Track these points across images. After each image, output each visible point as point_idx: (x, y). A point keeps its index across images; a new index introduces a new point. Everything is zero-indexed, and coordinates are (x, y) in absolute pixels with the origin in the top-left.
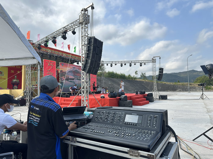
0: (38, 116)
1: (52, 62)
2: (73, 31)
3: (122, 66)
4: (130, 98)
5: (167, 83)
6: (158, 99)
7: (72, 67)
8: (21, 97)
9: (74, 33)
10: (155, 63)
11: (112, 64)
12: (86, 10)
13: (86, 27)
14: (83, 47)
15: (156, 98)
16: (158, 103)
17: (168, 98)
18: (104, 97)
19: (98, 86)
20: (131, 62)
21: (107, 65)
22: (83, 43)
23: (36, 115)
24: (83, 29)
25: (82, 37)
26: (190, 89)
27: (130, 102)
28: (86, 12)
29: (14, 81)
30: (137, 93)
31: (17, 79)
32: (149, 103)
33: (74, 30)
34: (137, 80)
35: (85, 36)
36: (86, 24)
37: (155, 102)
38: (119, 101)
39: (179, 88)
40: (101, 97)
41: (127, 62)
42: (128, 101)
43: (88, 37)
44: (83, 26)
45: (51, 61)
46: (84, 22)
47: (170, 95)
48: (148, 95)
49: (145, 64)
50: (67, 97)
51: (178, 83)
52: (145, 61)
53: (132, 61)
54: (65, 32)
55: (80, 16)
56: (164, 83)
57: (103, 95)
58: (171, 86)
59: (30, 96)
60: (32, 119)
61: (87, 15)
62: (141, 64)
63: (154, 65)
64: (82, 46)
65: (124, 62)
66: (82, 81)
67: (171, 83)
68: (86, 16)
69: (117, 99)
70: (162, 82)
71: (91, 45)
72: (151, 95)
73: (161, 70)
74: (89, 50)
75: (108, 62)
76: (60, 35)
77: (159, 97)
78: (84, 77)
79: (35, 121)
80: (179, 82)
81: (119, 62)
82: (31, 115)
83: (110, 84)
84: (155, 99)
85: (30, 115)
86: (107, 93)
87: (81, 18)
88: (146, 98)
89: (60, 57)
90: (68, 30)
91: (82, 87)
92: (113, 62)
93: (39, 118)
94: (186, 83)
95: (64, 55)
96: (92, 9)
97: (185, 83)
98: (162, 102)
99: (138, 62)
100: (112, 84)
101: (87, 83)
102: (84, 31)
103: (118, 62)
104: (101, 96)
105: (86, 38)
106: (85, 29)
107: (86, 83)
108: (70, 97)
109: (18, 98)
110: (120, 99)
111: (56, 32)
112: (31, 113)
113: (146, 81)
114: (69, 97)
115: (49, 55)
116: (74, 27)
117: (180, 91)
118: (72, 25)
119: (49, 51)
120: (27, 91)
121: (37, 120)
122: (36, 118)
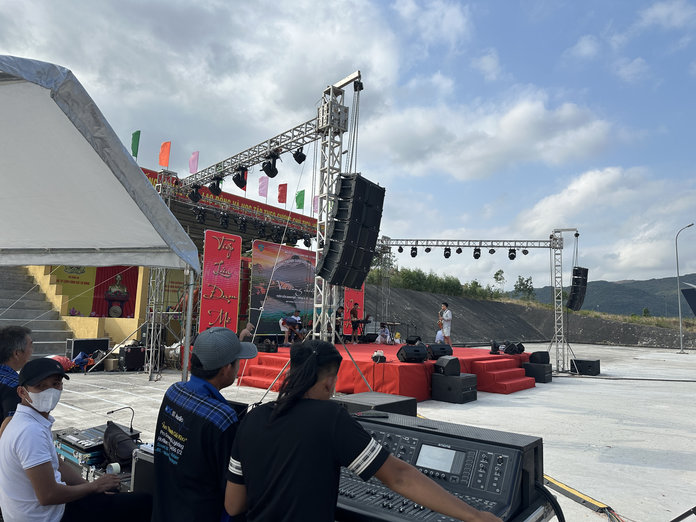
0: (180, 437)
1: (232, 237)
2: (297, 153)
3: (447, 256)
4: (471, 365)
5: (604, 316)
6: (566, 372)
7: (289, 253)
8: (130, 343)
9: (300, 158)
10: (558, 251)
11: (416, 249)
12: (338, 92)
13: (336, 142)
14: (325, 202)
15: (560, 370)
16: (566, 388)
17: (603, 370)
18: (383, 359)
19: (368, 317)
20: (477, 244)
21: (401, 250)
22: (325, 191)
23: (176, 436)
24: (327, 149)
25: (323, 172)
26: (686, 339)
27: (470, 379)
28: (339, 98)
29: (114, 289)
30: (495, 350)
31: (123, 283)
32: (537, 384)
33: (302, 149)
34: (503, 300)
35: (333, 168)
36: (337, 133)
37: (555, 383)
38: (431, 375)
39: (648, 335)
40: (375, 359)
41: (467, 244)
42: (463, 375)
43: (341, 175)
44: (328, 138)
45: (229, 236)
46: (329, 127)
47: (610, 360)
48: (534, 357)
49: (525, 252)
50: (269, 350)
51: (644, 319)
52: (525, 244)
53: (481, 241)
54: (274, 155)
55: (321, 109)
56: (594, 314)
57: (379, 353)
58: (620, 326)
59: (157, 343)
60: (166, 442)
61: (340, 106)
62: (514, 251)
63: (558, 257)
64: (322, 199)
65: (456, 243)
66: (316, 305)
67: (620, 317)
68: (336, 111)
69: (426, 368)
70: (586, 311)
71: (346, 200)
72: (545, 356)
73: (580, 273)
74: (340, 212)
75: (404, 243)
76: (258, 162)
77: (572, 365)
78: (322, 293)
79: (171, 451)
80: (647, 313)
81: (440, 243)
82: (166, 431)
83: (407, 311)
84: (558, 371)
85: (162, 432)
86: (397, 341)
87: (323, 117)
88: (525, 366)
89: (256, 223)
90: (284, 150)
91: (314, 326)
92: (419, 243)
93: (181, 443)
94: (674, 319)
95: (268, 217)
96: (356, 90)
97: (668, 320)
98: (581, 383)
99: (501, 244)
100: (415, 311)
101: (330, 313)
102: (330, 154)
103: (435, 243)
104: (375, 354)
105: (335, 176)
106: (332, 148)
107: (327, 314)
108: (279, 349)
109: (123, 346)
110: (437, 368)
111: (247, 153)
112: (165, 427)
113: (534, 305)
114: (276, 351)
115: (223, 216)
116: (300, 141)
117: (650, 346)
118: (296, 133)
119: (225, 204)
120: (150, 326)
121: (177, 447)
122: (176, 443)
